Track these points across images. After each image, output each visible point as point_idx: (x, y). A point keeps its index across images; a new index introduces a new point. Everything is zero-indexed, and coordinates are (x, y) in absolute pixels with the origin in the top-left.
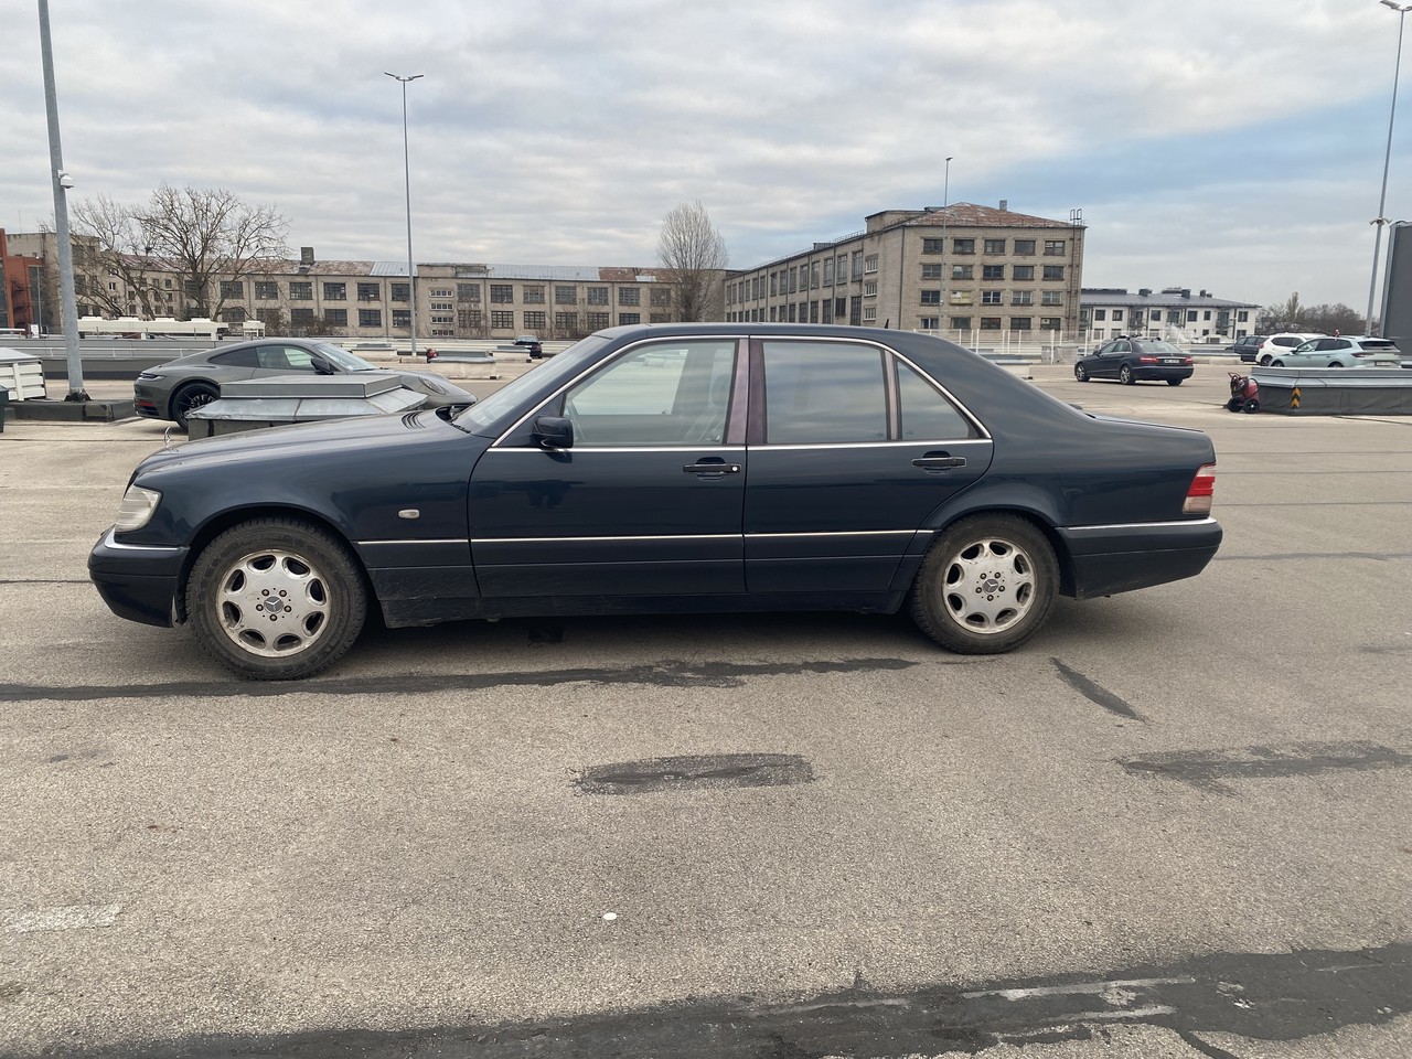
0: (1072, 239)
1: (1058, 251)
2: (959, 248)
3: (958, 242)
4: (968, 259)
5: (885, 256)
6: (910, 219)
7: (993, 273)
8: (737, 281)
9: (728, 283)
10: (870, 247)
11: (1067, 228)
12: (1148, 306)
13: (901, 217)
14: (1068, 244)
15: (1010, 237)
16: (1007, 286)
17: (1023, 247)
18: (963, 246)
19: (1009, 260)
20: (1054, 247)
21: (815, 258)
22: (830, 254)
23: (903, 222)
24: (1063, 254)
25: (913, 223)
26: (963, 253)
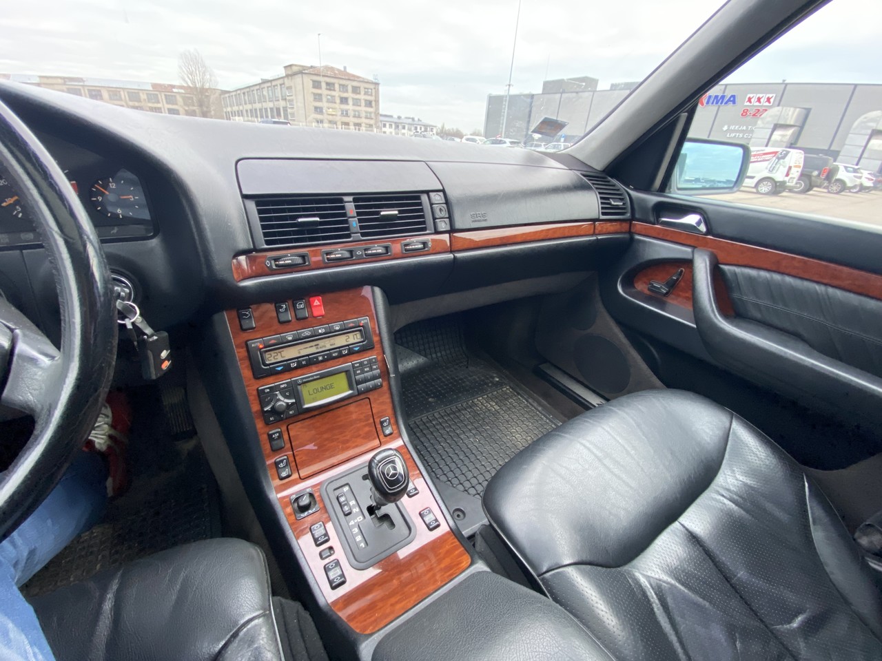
0: (375, 88)
1: (370, 93)
2: (328, 87)
3: (328, 84)
4: (333, 93)
5: (295, 88)
6: (304, 70)
7: (344, 100)
8: (227, 95)
9: (222, 96)
10: (288, 82)
11: (372, 83)
12: (401, 123)
13: (301, 69)
14: (374, 91)
15: (350, 84)
16: (350, 107)
17: (356, 90)
18: (330, 86)
19: (350, 95)
20: (368, 92)
21: (262, 86)
22: (269, 84)
23: (302, 71)
24: (371, 95)
25: (306, 71)
26: (330, 90)
